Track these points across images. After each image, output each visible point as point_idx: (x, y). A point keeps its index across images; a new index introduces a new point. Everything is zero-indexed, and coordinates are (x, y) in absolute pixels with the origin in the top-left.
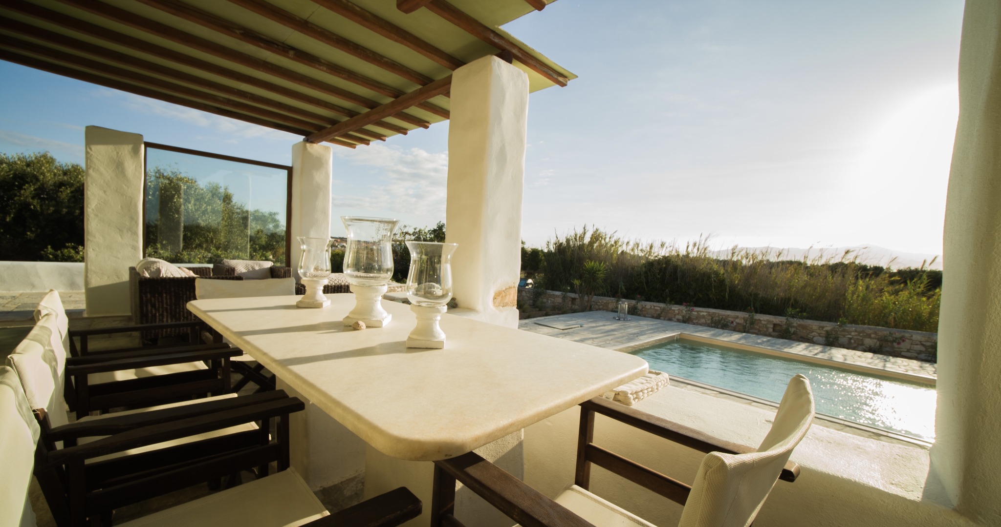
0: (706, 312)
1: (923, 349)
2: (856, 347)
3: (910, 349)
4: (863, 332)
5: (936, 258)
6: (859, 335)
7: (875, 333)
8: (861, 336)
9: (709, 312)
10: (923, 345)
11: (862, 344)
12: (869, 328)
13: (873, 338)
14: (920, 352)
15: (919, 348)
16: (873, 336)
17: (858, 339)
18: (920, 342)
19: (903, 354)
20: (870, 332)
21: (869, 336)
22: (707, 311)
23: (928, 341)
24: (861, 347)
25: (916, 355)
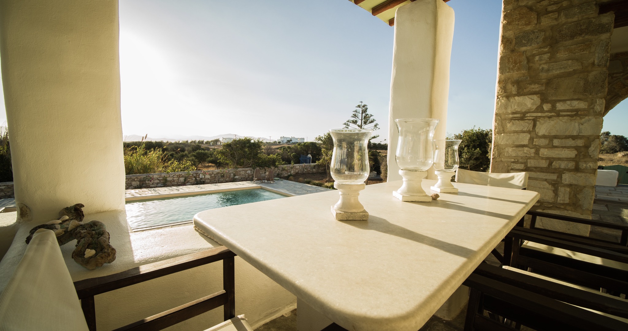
0: (4, 186)
1: (158, 181)
2: (128, 188)
3: (154, 183)
4: (131, 178)
5: (147, 135)
6: (129, 181)
7: (137, 178)
8: (130, 181)
9: (8, 186)
10: (158, 179)
11: (131, 185)
12: (133, 176)
13: (136, 181)
14: (158, 184)
15: (157, 181)
16: (136, 179)
17: (128, 183)
18: (157, 178)
19: (151, 186)
20: (134, 178)
21: (134, 180)
22: (6, 184)
23: (160, 177)
24: (130, 187)
25: (156, 185)
